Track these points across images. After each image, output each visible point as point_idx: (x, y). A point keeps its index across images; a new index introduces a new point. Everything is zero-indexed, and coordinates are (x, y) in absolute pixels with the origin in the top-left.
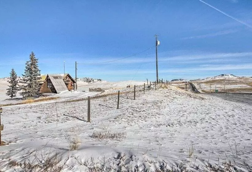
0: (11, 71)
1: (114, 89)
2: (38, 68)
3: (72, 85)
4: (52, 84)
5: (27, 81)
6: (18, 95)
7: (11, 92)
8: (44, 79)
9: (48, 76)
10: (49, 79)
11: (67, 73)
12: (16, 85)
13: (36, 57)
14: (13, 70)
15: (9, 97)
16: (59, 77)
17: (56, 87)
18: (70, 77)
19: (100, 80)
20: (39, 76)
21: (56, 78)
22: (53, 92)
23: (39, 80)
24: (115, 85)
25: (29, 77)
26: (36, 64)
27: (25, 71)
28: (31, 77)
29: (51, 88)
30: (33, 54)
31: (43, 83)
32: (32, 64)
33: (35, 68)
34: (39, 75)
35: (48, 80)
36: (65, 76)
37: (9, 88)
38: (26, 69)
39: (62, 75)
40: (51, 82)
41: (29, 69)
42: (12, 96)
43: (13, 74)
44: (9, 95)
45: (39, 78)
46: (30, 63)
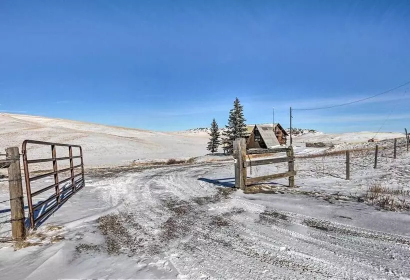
0: (212, 121)
1: (347, 144)
2: (243, 117)
3: (283, 138)
4: (261, 136)
5: (231, 132)
6: (220, 149)
7: (213, 146)
8: (250, 131)
9: (256, 127)
10: (258, 131)
11: (276, 122)
12: (217, 138)
13: (241, 104)
14: (214, 120)
15: (210, 152)
16: (269, 127)
17: (266, 141)
18: (280, 128)
19: (313, 131)
20: (244, 128)
21: (265, 129)
22: (261, 147)
23: (244, 132)
24: (337, 138)
25: (233, 129)
26: (241, 112)
27: (229, 121)
28: (235, 128)
29: (259, 142)
30: (237, 100)
31: (250, 135)
32: (236, 113)
33: (240, 117)
34: (245, 126)
35: (256, 132)
36: (275, 126)
37: (210, 141)
38: (230, 119)
39: (272, 125)
40: (260, 135)
41: (233, 119)
42: (213, 151)
43: (214, 125)
44: (210, 149)
45: (245, 130)
46: (234, 111)
